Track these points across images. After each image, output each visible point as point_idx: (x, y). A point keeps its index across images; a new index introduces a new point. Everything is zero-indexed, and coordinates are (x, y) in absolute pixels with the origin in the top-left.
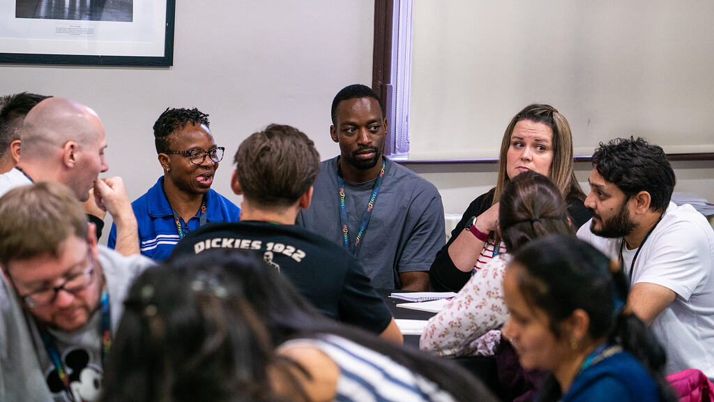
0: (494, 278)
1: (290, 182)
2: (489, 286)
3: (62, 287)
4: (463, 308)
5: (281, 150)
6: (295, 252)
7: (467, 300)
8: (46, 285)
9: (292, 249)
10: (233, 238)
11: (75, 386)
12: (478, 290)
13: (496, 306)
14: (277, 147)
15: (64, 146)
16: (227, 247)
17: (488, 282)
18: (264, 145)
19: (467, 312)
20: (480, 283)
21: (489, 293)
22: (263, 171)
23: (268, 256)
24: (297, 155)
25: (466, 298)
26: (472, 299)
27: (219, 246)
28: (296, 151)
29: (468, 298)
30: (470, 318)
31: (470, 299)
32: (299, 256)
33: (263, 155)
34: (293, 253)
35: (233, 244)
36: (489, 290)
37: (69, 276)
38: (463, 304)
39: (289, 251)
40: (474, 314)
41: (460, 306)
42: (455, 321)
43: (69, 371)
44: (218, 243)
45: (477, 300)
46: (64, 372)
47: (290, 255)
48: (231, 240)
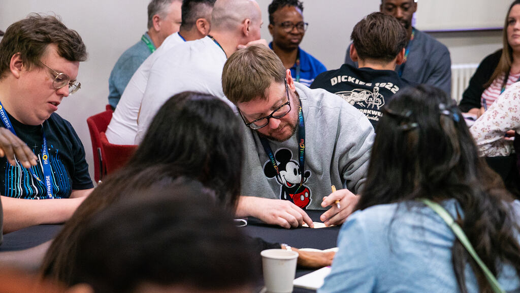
0: (514, 99)
1: (391, 44)
2: (511, 105)
3: (271, 116)
4: (492, 119)
5: (383, 25)
6: (393, 87)
7: (494, 114)
8: (262, 116)
9: (391, 85)
10: (354, 77)
11: (282, 173)
12: (503, 106)
13: (515, 117)
14: (381, 23)
15: (244, 22)
16: (351, 82)
17: (510, 102)
18: (371, 22)
19: (495, 121)
20: (503, 103)
21: (510, 109)
22: (374, 38)
23: (376, 89)
24: (394, 26)
25: (493, 112)
26: (498, 113)
27: (346, 80)
28: (392, 24)
29: (495, 112)
30: (496, 125)
31: (496, 113)
32: (395, 90)
33: (372, 28)
34: (391, 88)
35: (355, 81)
36: (510, 107)
37: (275, 108)
38: (491, 116)
39: (389, 86)
40: (500, 123)
41: (489, 118)
42: (486, 128)
43: (278, 163)
44: (345, 78)
45: (502, 113)
46: (276, 165)
47: (390, 89)
48: (354, 79)
